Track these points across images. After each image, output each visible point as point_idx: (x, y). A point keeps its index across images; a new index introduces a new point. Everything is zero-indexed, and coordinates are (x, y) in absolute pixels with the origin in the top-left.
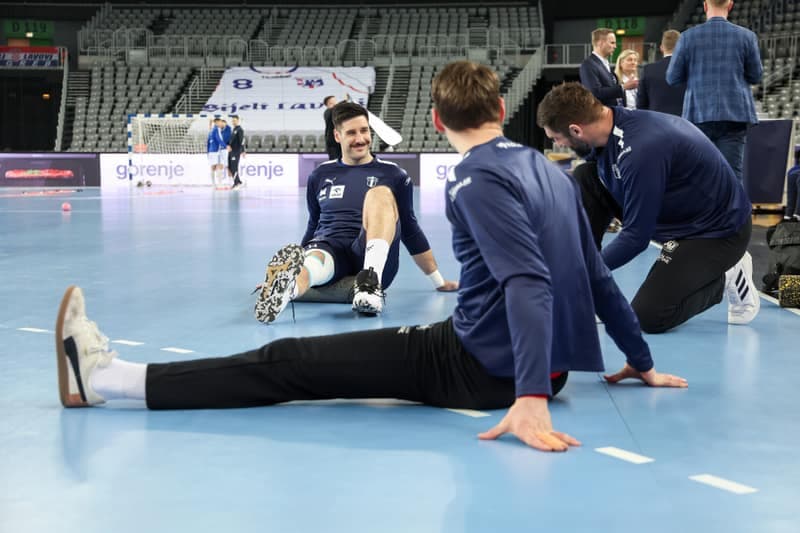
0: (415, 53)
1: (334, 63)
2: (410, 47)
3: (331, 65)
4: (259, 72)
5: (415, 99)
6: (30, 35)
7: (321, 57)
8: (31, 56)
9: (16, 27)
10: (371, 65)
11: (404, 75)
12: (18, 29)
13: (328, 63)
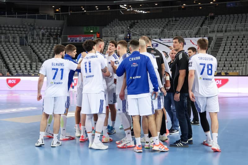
0: (226, 31)
1: (192, 36)
2: (224, 29)
3: (191, 37)
4: (162, 41)
5: (223, 49)
6: (92, 31)
7: (187, 34)
8: (85, 38)
9: (87, 28)
10: (206, 37)
11: (220, 40)
12: (88, 29)
13: (190, 36)
